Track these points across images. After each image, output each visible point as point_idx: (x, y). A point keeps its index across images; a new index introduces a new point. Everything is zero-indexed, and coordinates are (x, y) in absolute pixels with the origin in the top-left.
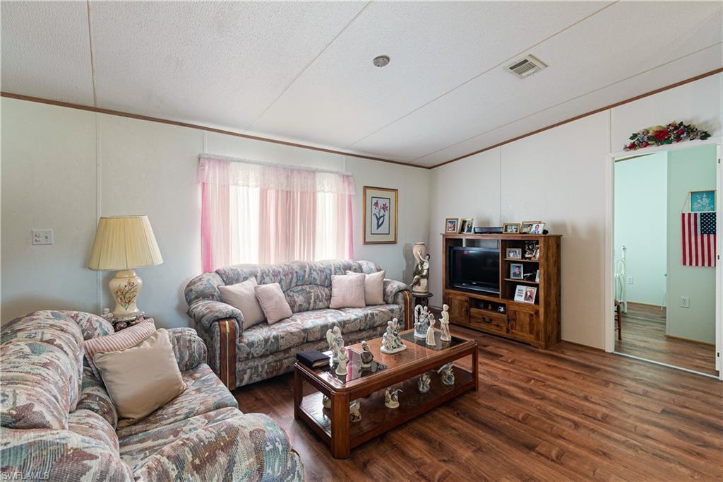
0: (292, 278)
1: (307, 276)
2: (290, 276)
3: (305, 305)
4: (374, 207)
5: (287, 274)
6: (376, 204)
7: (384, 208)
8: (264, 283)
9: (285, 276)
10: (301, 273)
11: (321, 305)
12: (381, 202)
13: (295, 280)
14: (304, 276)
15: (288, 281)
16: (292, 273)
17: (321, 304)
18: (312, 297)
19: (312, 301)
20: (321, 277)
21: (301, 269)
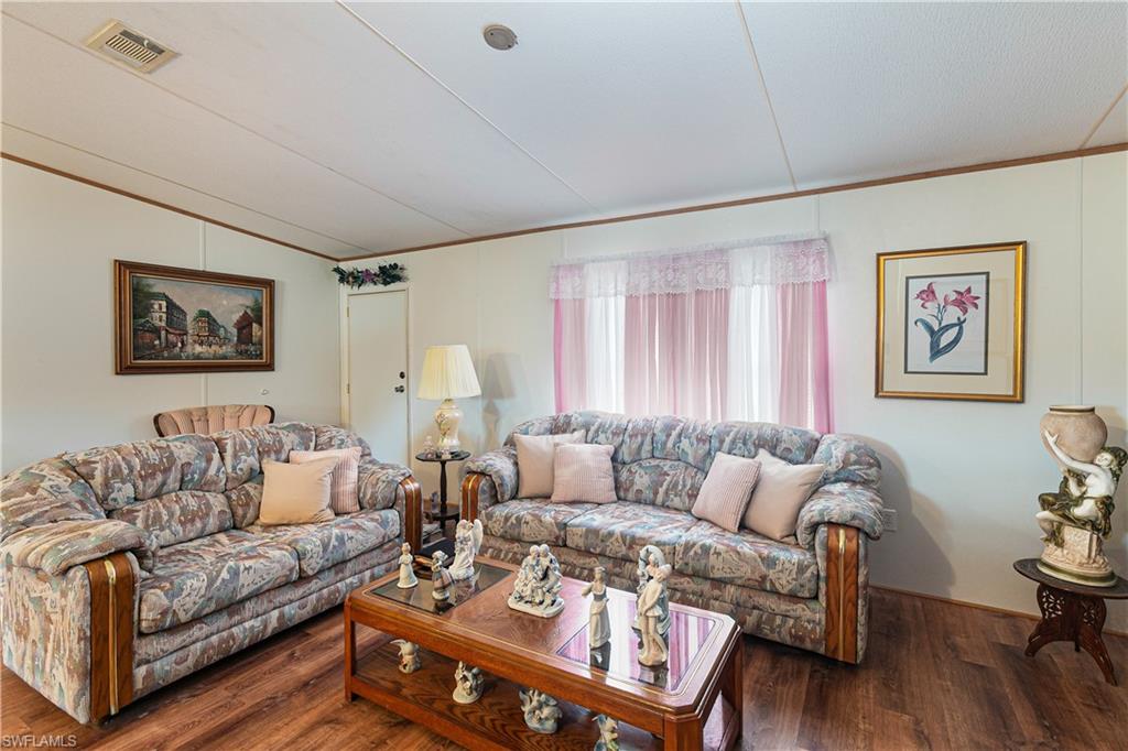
0: (642, 443)
1: (670, 444)
2: (639, 438)
3: (648, 494)
4: (915, 304)
5: (636, 436)
6: (929, 293)
7: (963, 300)
8: (596, 442)
9: (631, 436)
10: (661, 437)
11: (677, 502)
12: (945, 289)
13: (647, 447)
14: (665, 443)
15: (634, 446)
16: (644, 435)
17: (677, 500)
18: (665, 484)
19: (662, 491)
20: (696, 452)
21: (662, 431)
